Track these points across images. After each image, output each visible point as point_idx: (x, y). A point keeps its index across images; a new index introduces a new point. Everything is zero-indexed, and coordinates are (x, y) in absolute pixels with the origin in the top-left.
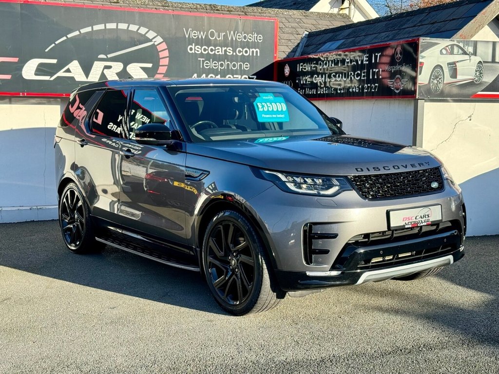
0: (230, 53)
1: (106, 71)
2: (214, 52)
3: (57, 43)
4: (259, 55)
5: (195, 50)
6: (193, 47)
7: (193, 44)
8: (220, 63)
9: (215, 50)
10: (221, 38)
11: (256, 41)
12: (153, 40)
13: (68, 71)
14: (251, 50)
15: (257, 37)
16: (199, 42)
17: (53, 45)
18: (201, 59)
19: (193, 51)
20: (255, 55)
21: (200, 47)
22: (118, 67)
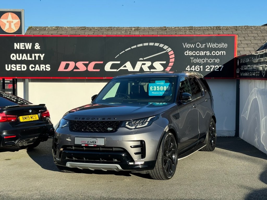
0: (208, 54)
1: (143, 66)
2: (199, 54)
3: (120, 54)
4: (225, 54)
5: (189, 53)
6: (188, 52)
7: (188, 51)
8: (202, 60)
9: (200, 53)
10: (203, 47)
11: (223, 47)
12: (167, 50)
13: (125, 66)
14: (220, 52)
15: (224, 45)
16: (191, 49)
17: (119, 55)
18: (192, 58)
19: (188, 54)
20: (223, 54)
21: (191, 52)
22: (149, 64)
